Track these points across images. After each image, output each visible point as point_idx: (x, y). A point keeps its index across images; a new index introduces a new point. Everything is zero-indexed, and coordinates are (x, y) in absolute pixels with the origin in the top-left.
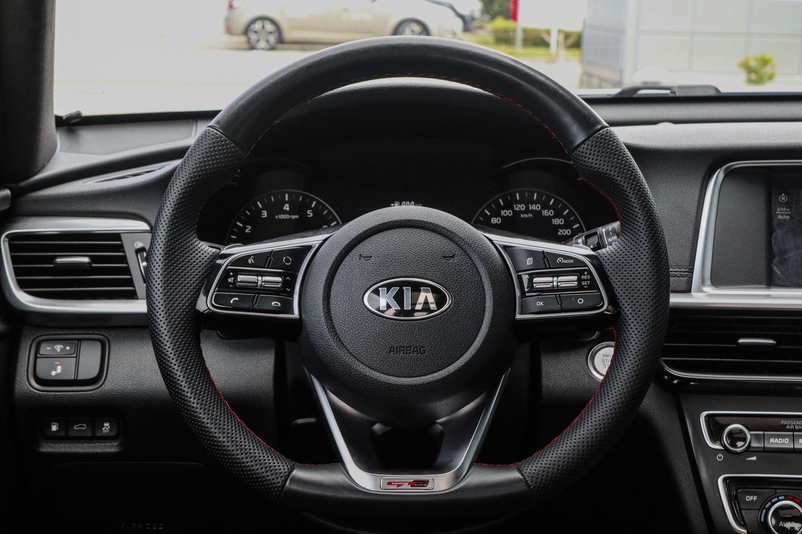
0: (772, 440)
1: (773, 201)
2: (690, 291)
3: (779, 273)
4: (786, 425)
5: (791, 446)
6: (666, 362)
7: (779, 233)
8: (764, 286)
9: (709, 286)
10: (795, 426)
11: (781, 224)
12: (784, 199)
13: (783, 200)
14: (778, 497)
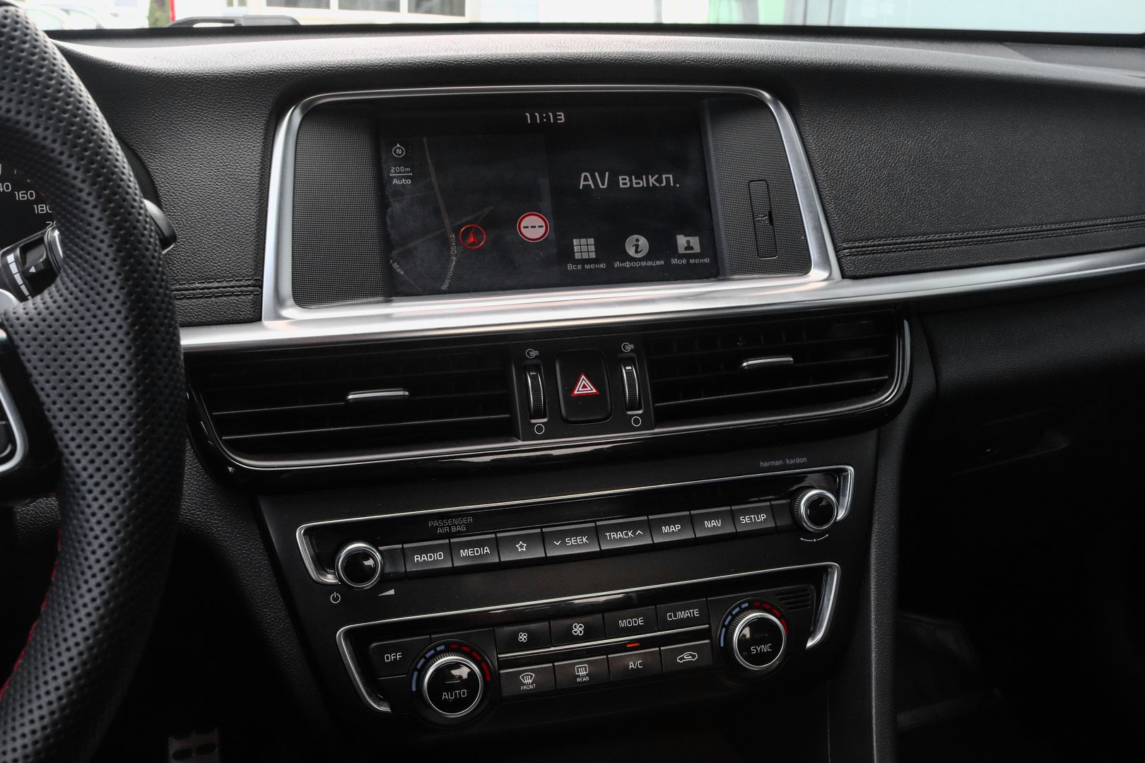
0: (417, 558)
1: (384, 156)
2: (259, 319)
3: (402, 273)
4: (437, 527)
5: (449, 565)
6: (227, 443)
7: (396, 207)
8: (381, 299)
9: (291, 306)
10: (450, 527)
11: (399, 192)
12: (400, 153)
13: (399, 155)
14: (434, 648)
